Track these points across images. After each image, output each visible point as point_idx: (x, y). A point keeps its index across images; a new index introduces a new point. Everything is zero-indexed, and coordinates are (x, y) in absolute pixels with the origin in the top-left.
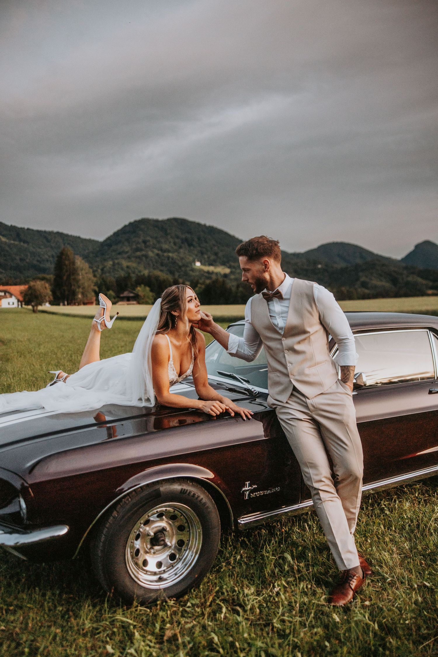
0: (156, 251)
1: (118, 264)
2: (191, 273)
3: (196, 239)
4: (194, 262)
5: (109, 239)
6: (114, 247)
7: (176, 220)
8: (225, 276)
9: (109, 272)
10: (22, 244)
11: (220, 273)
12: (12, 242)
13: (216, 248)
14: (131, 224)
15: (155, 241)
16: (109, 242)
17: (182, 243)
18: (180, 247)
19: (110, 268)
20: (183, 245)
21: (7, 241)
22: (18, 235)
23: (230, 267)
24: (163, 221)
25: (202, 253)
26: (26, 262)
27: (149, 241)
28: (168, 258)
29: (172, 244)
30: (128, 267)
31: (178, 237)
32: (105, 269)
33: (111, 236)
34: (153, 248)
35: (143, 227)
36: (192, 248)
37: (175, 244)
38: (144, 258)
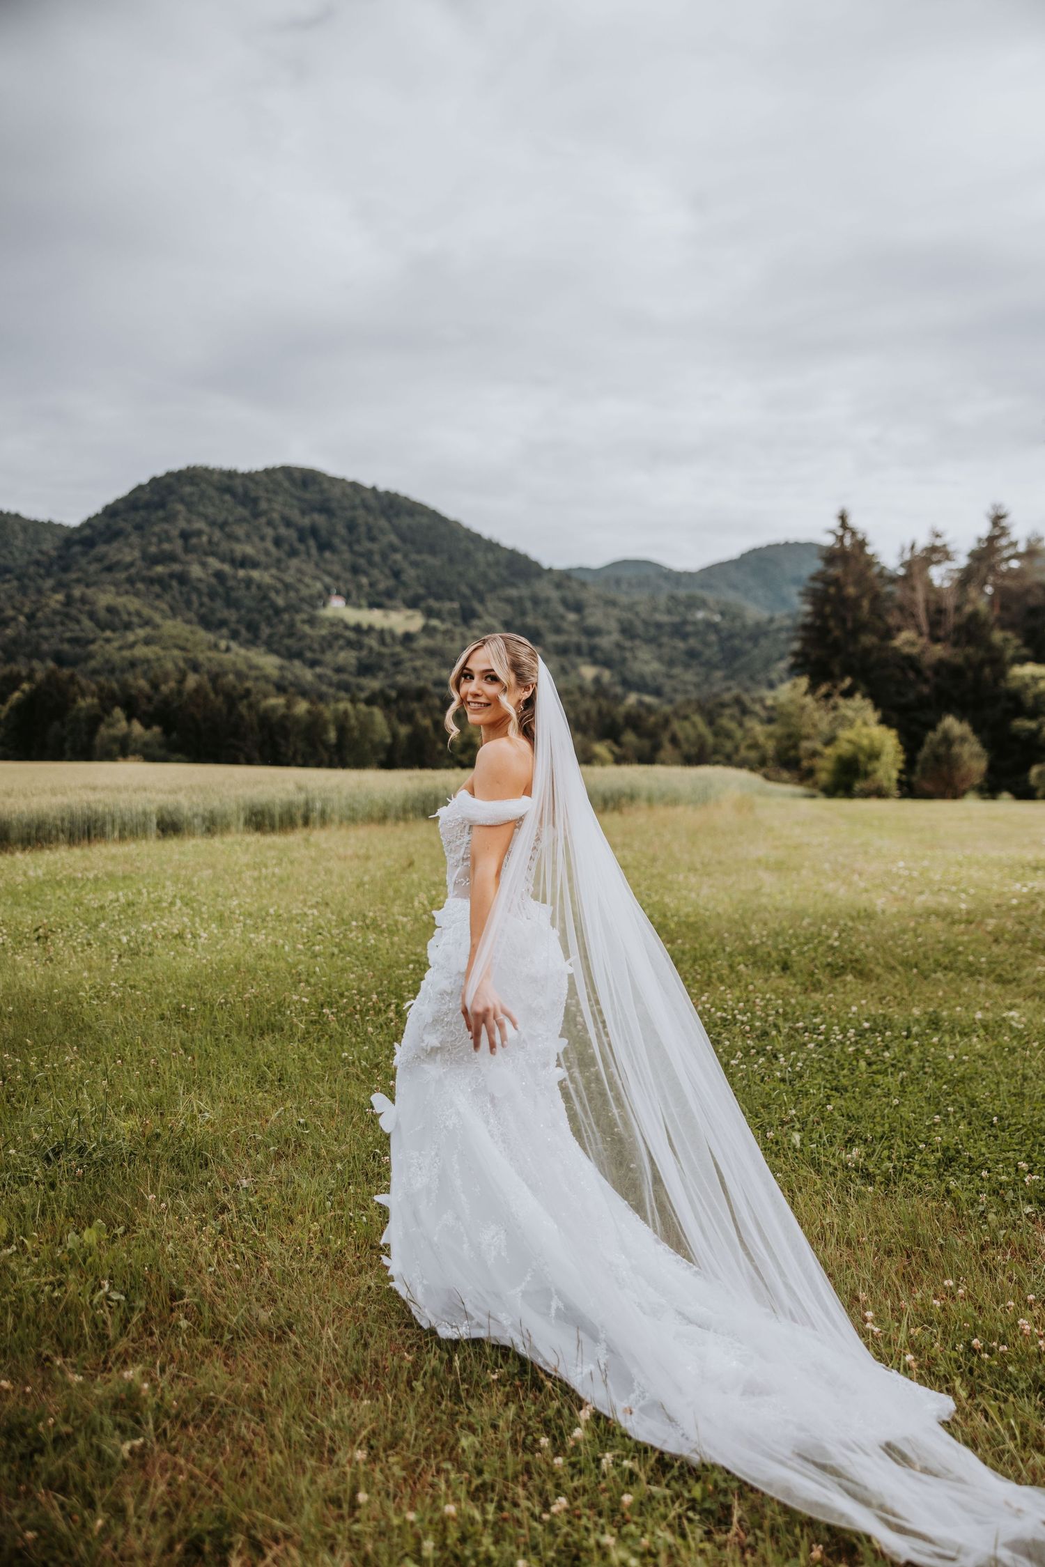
0: (214, 563)
1: (83, 600)
2: (307, 629)
3: (342, 530)
4: (323, 598)
5: (89, 523)
6: (101, 549)
7: (287, 471)
8: (408, 638)
9: (52, 625)
11: (392, 633)
13: (398, 557)
14: (155, 481)
15: (217, 535)
16: (87, 532)
17: (302, 539)
18: (293, 553)
19: (55, 612)
20: (301, 547)
23: (429, 613)
24: (250, 477)
25: (355, 570)
27: (199, 533)
28: (249, 582)
29: (269, 545)
30: (111, 610)
31: (288, 523)
32: (40, 615)
33: (97, 516)
34: (206, 554)
35: (188, 489)
36: (327, 555)
37: (278, 542)
38: (174, 583)
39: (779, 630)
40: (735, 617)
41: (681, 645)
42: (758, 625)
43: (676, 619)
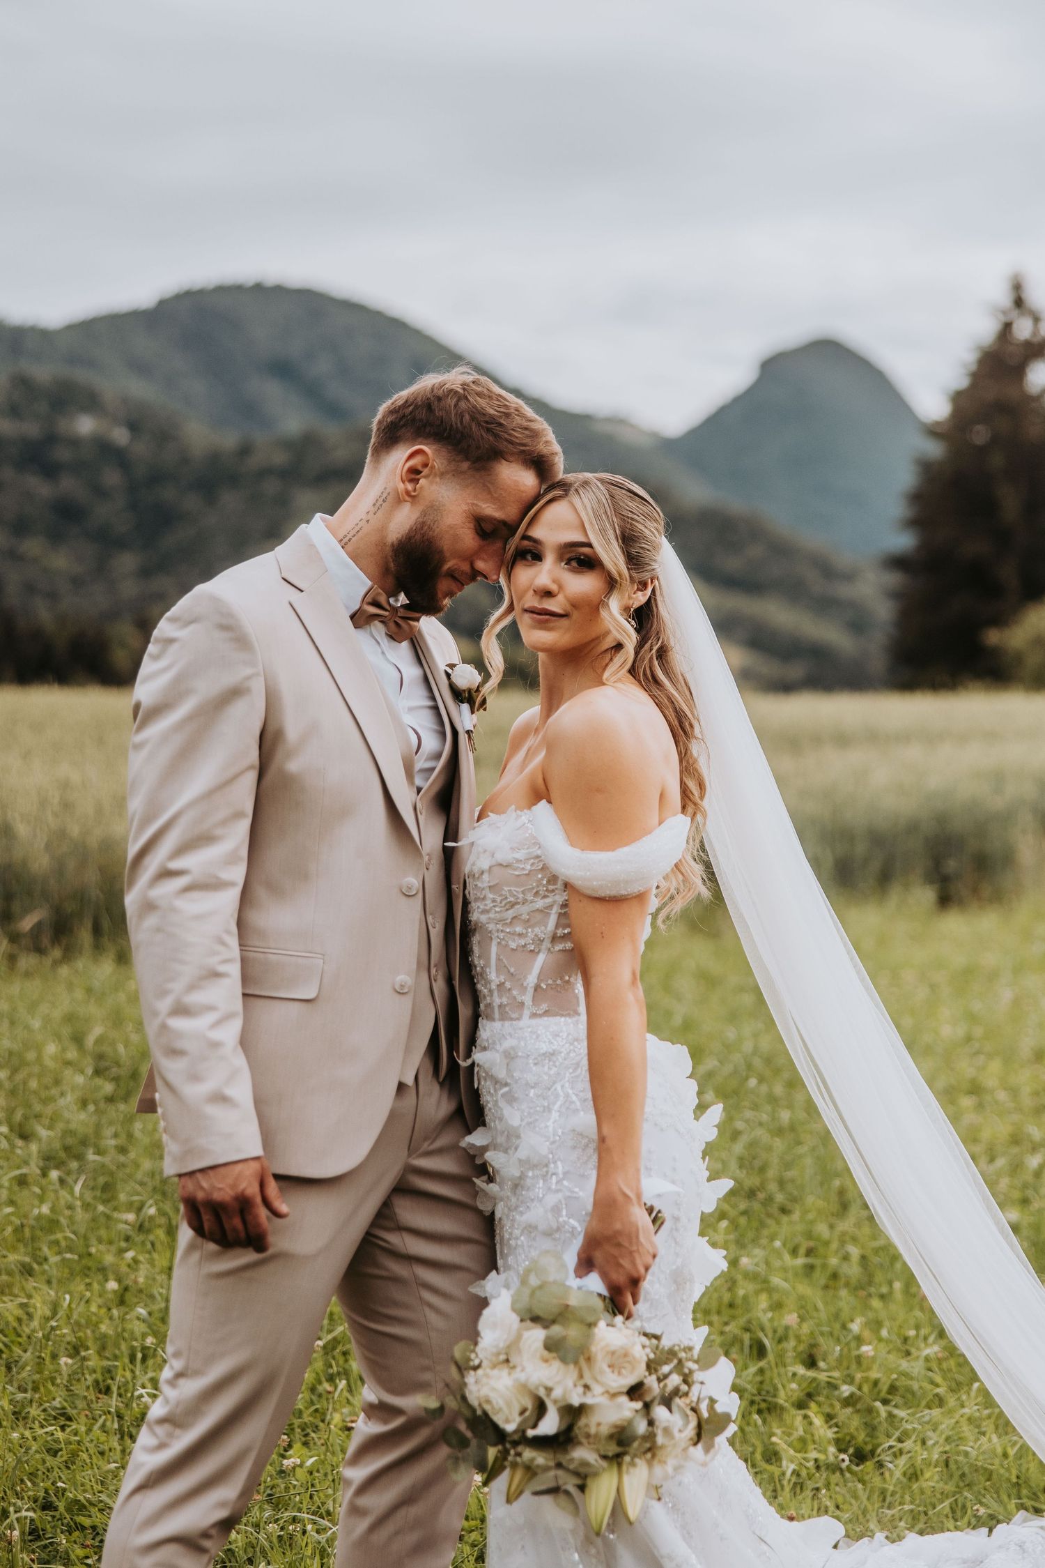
39: (266, 472)
40: (165, 435)
41: (42, 489)
42: (214, 458)
43: (31, 429)
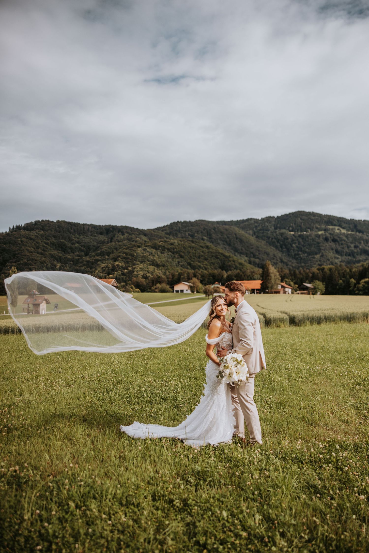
10: (358, 233)
12: (350, 233)
21: (346, 232)
22: (355, 226)
26: (360, 249)
